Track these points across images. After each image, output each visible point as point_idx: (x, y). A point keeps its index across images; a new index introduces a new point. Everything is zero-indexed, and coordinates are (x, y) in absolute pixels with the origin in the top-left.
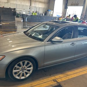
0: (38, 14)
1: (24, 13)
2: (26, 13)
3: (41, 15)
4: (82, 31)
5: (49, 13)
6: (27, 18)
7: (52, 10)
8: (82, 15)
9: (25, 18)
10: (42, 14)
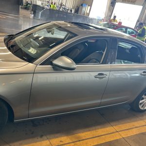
0: (64, 8)
1: (39, 3)
2: (42, 4)
3: (69, 12)
4: (128, 51)
5: (84, 9)
6: (40, 13)
7: (89, 6)
8: (138, 21)
9: (38, 12)
10: (71, 11)
